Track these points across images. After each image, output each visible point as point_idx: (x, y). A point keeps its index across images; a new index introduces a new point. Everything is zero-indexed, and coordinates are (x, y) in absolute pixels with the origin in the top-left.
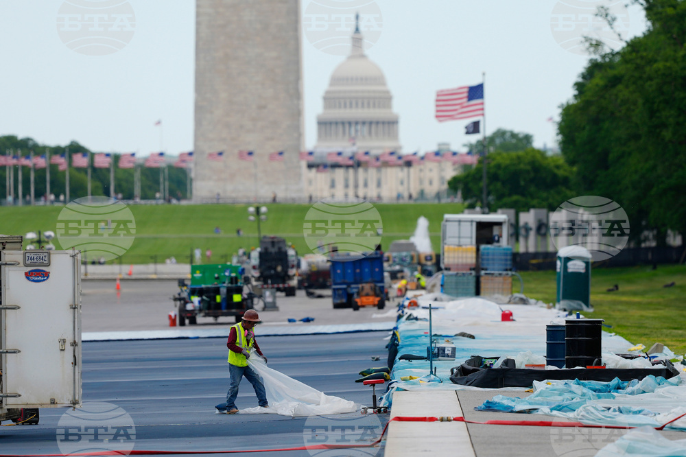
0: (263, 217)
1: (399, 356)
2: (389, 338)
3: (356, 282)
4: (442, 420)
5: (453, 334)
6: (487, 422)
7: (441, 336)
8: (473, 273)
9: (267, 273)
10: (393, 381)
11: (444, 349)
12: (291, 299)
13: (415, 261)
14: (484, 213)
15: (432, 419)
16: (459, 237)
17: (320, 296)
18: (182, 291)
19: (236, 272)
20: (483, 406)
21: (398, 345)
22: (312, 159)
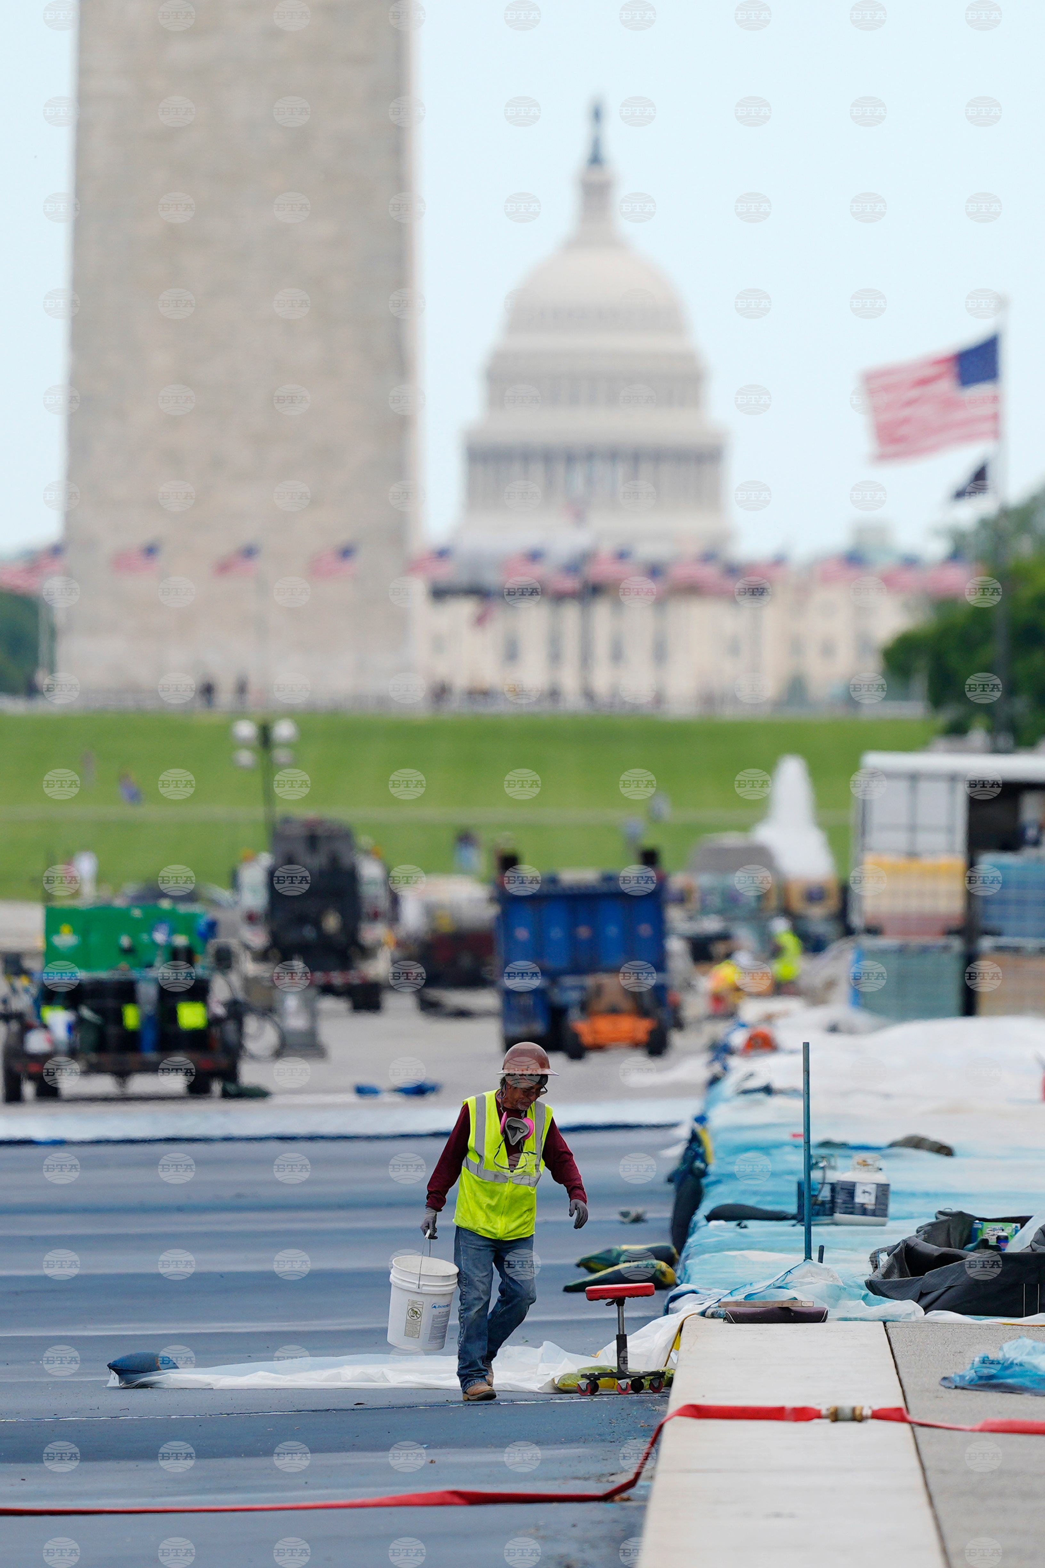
0: (281, 755)
1: (706, 1207)
2: (677, 1151)
3: (578, 970)
4: (836, 1416)
5: (882, 1139)
6: (978, 1426)
7: (844, 1146)
8: (957, 944)
9: (291, 936)
10: (683, 1287)
11: (850, 1190)
12: (367, 1022)
13: (773, 903)
14: (996, 750)
15: (803, 1414)
16: (913, 828)
17: (462, 1014)
18: (14, 990)
19: (187, 931)
20: (970, 1374)
21: (704, 1173)
22: (447, 573)
